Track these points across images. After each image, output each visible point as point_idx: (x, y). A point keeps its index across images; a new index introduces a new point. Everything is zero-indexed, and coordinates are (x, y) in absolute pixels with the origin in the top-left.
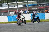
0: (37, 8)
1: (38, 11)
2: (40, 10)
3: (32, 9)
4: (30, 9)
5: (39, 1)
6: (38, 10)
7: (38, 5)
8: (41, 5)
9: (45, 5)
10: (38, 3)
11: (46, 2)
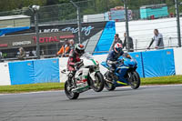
0: (29, 42)
1: (34, 52)
2: (41, 47)
3: (14, 44)
4: (6, 45)
5: (39, 17)
6: (35, 48)
7: (32, 29)
8: (45, 31)
9: (60, 30)
10: (32, 22)
11: (64, 20)
